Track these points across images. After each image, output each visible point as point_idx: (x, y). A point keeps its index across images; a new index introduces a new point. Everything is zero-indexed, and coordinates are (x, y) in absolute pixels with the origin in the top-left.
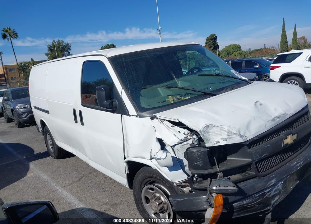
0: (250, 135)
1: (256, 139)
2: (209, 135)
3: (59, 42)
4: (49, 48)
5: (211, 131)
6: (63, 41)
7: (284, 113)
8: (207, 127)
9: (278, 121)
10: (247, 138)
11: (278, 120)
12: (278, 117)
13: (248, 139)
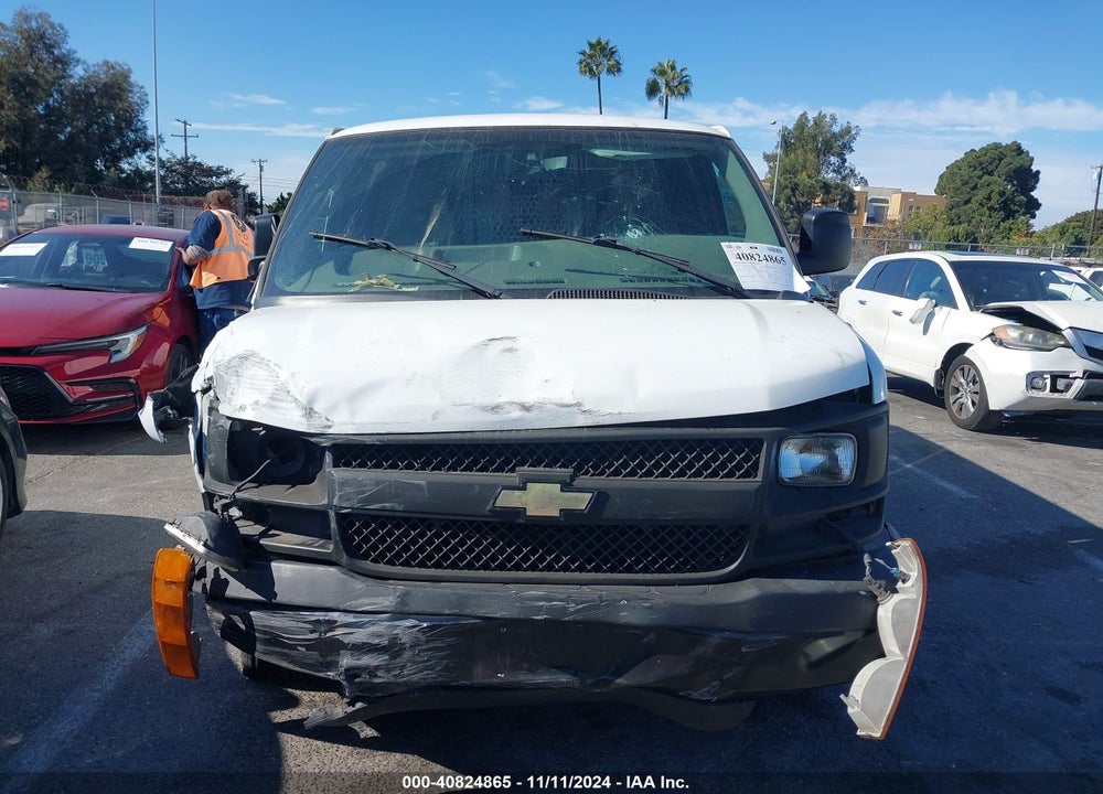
0: (345, 422)
1: (368, 440)
2: (238, 382)
3: (819, 121)
4: (783, 137)
5: (251, 372)
6: (834, 118)
7: (569, 400)
8: (244, 358)
9: (515, 420)
10: (330, 427)
11: (517, 413)
12: (526, 408)
13: (329, 431)
